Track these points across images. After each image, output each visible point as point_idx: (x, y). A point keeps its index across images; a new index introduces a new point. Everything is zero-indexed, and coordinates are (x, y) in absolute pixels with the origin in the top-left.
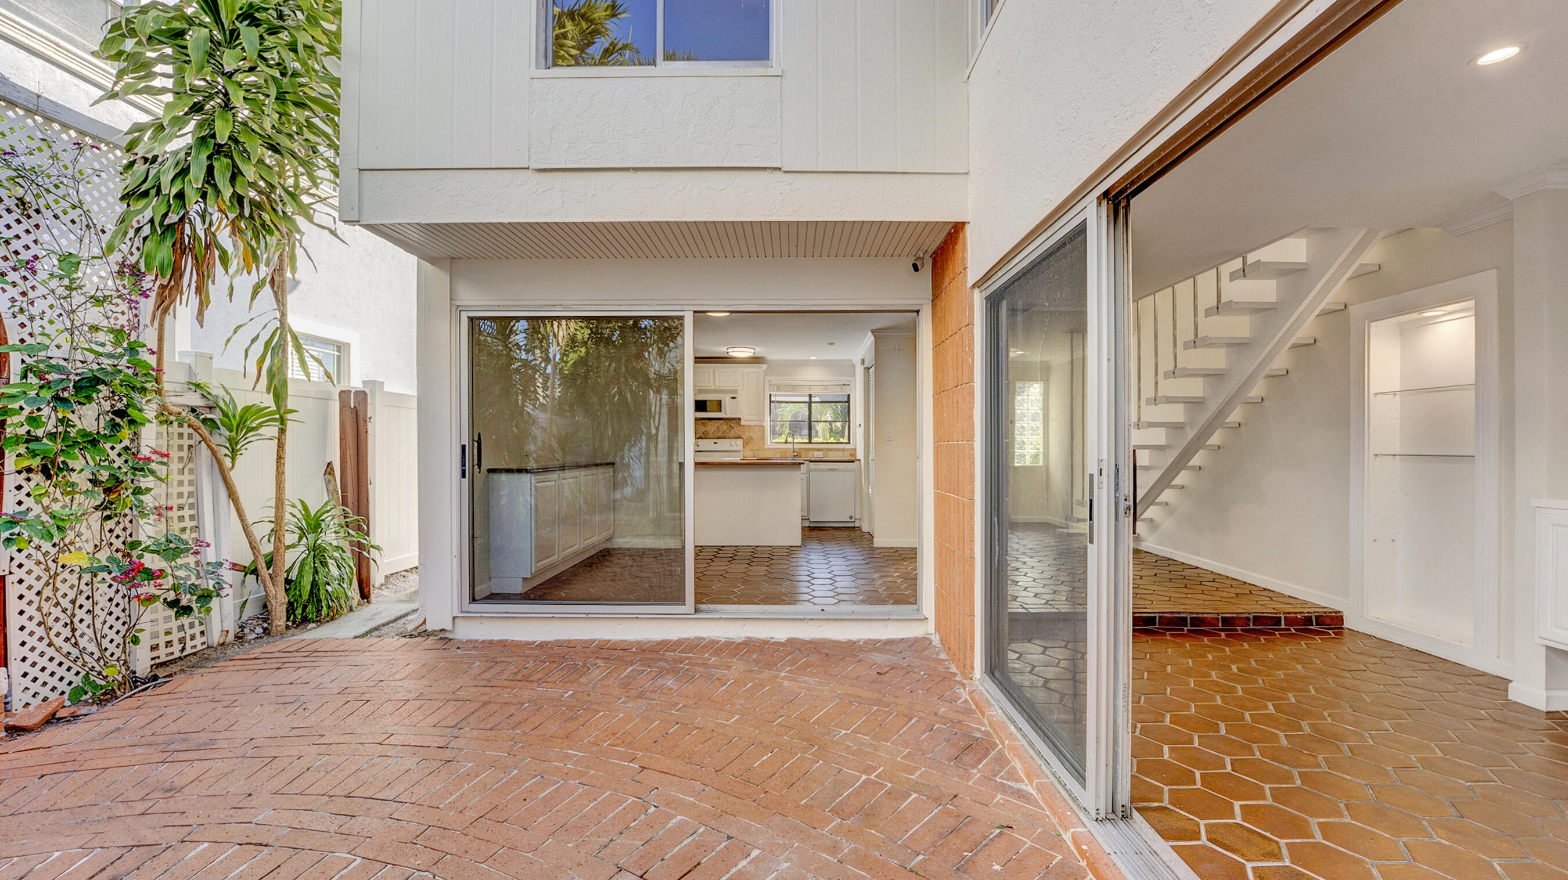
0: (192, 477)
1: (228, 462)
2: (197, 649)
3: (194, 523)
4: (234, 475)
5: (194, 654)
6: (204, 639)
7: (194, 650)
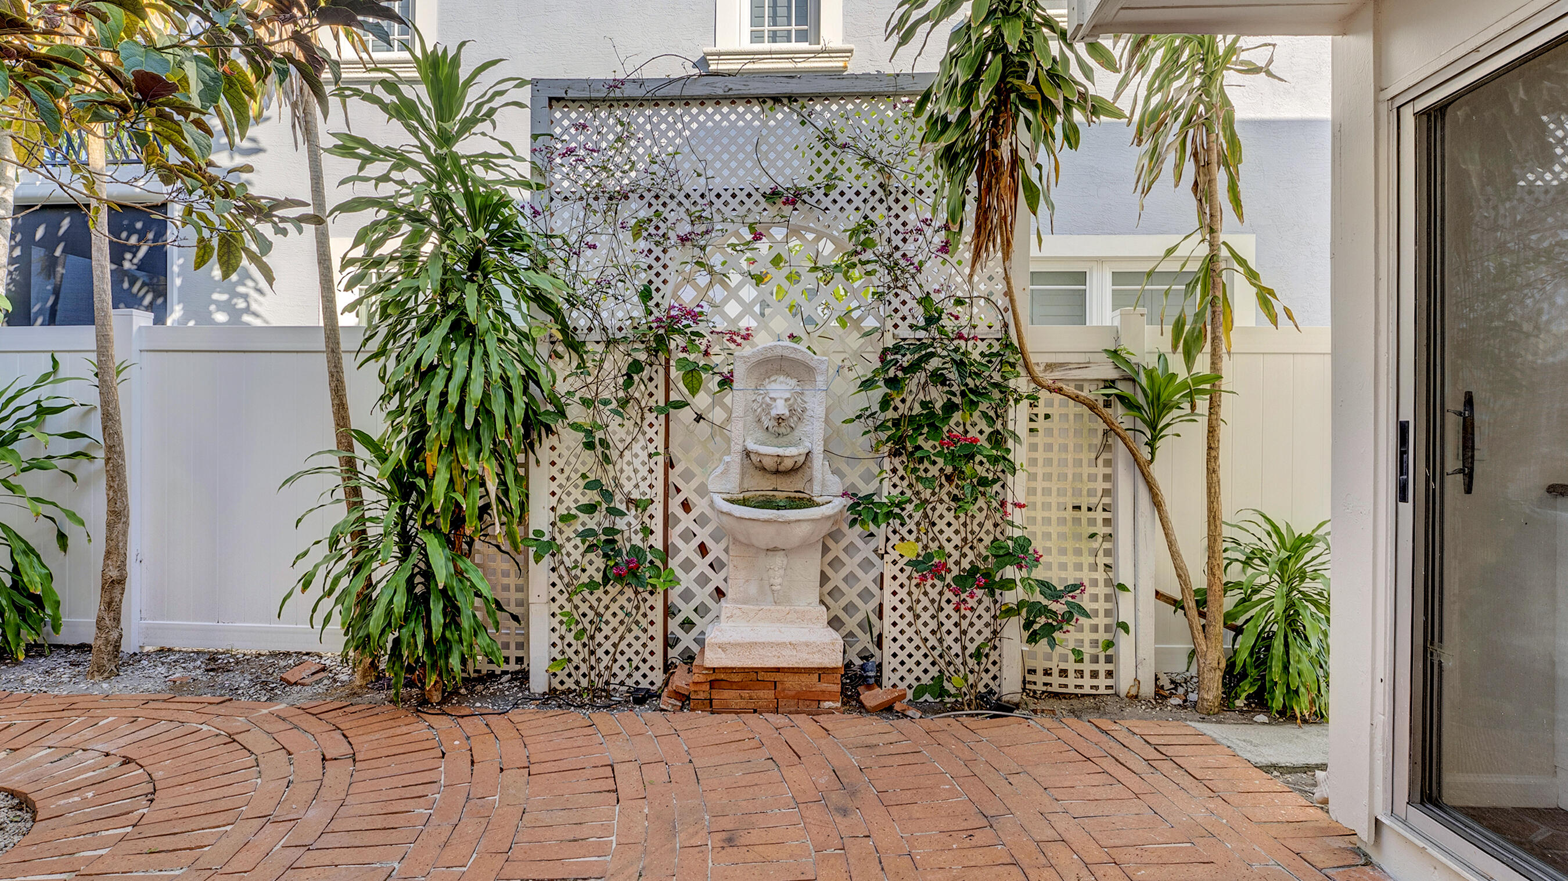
0: (1108, 471)
1: (1145, 453)
2: (1098, 692)
3: (1107, 530)
4: (1156, 470)
5: (1094, 696)
6: (1110, 682)
7: (1094, 692)
